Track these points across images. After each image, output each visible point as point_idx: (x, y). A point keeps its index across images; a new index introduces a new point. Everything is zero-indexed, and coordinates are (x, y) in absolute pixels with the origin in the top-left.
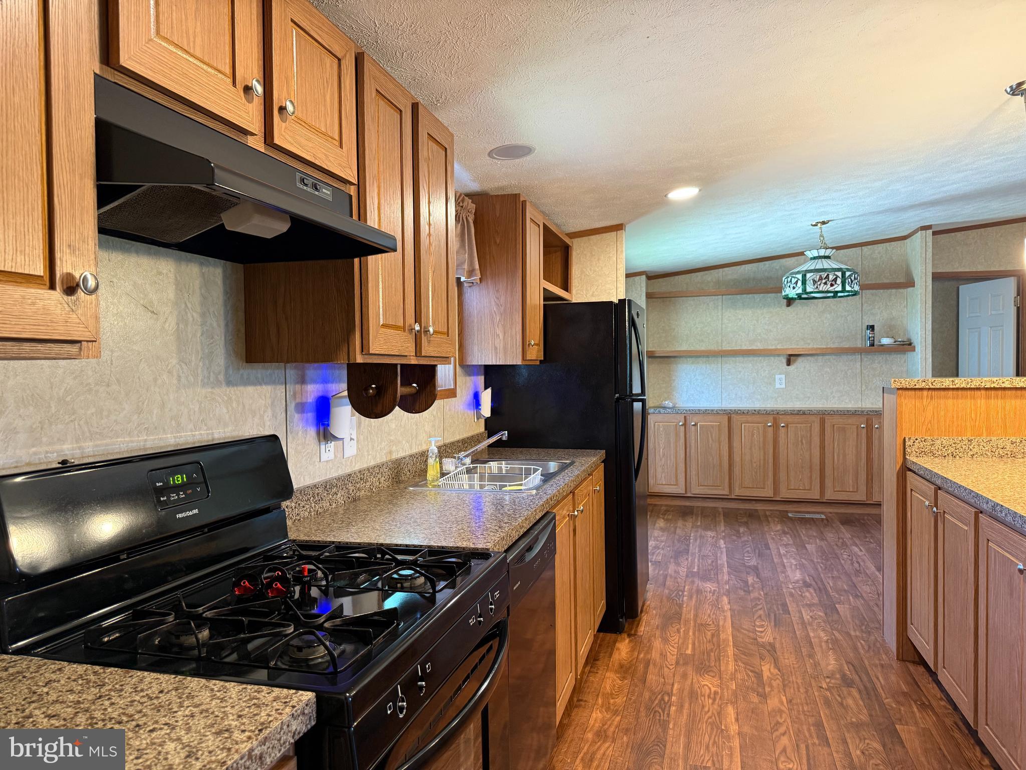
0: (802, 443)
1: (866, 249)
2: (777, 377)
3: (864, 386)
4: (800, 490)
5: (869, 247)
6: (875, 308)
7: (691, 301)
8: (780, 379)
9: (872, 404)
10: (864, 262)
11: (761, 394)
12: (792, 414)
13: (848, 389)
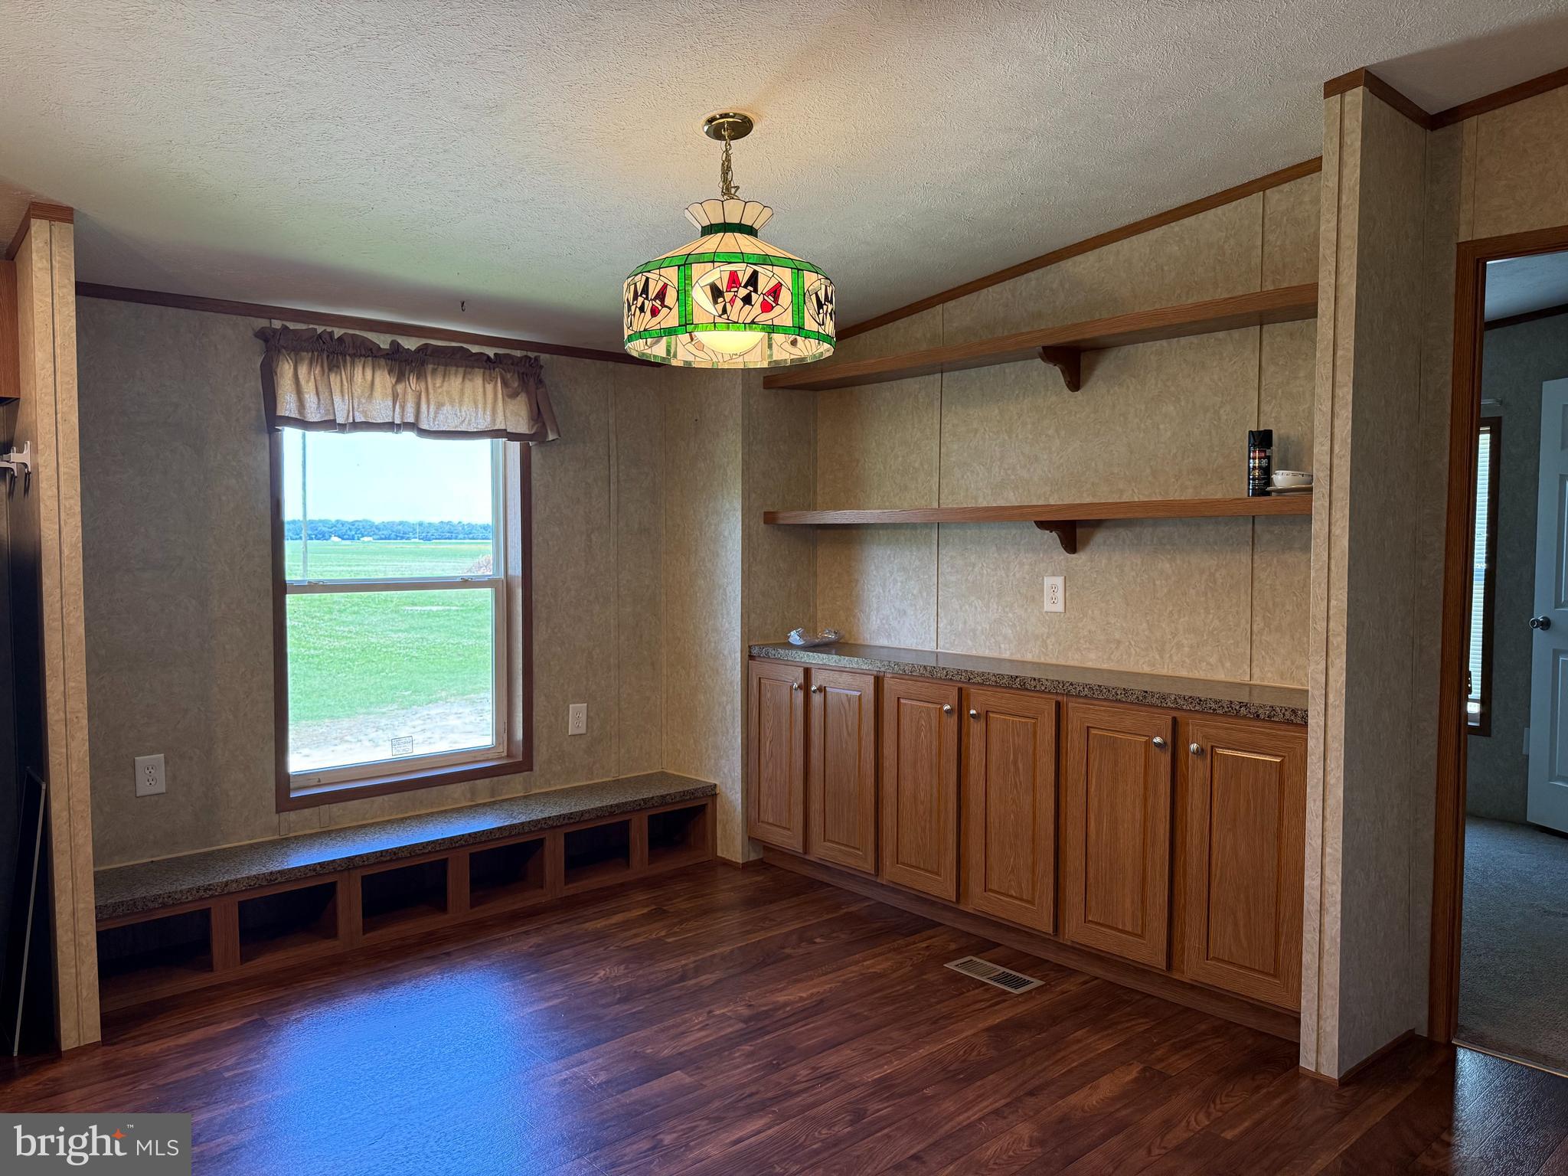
0: (1017, 769)
1: (1277, 196)
2: (1048, 581)
3: (1258, 619)
4: (1011, 896)
5: (1286, 187)
6: (1296, 378)
7: (886, 392)
8: (1054, 588)
9: (1282, 676)
10: (1271, 237)
11: (1014, 625)
12: (997, 685)
13: (1216, 623)
